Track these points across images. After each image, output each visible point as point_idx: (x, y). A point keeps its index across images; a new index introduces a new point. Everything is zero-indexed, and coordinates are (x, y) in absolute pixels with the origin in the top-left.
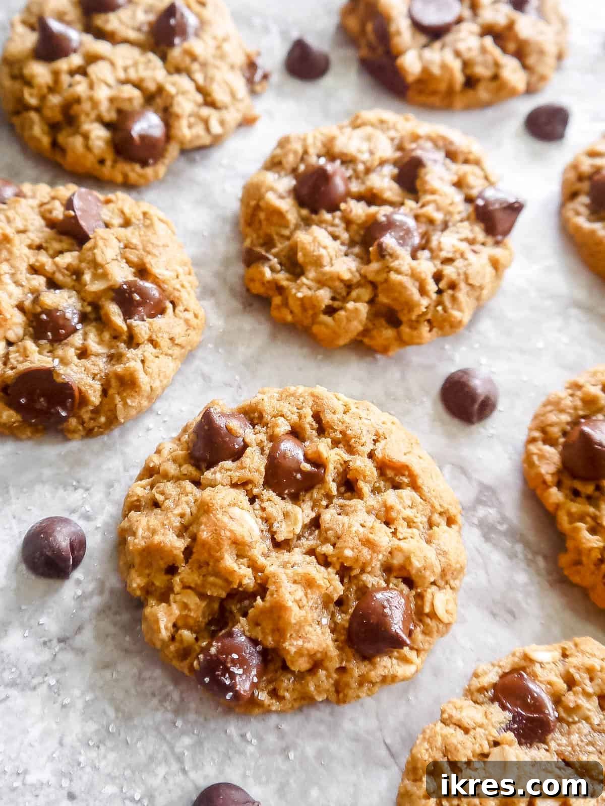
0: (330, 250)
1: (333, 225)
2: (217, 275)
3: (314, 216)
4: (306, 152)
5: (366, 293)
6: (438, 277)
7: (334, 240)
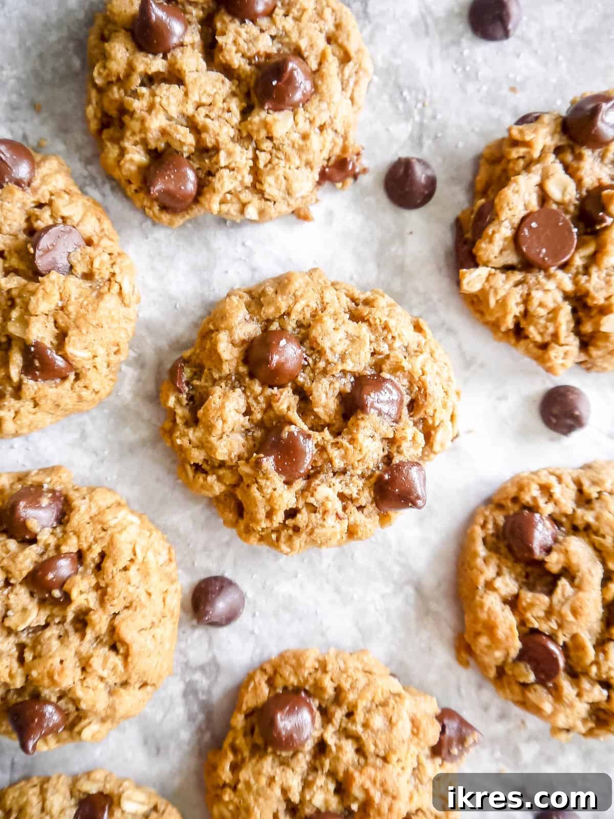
0: (225, 426)
1: (256, 399)
2: (159, 351)
3: (247, 379)
4: (288, 314)
5: (230, 479)
6: (291, 513)
7: (245, 414)
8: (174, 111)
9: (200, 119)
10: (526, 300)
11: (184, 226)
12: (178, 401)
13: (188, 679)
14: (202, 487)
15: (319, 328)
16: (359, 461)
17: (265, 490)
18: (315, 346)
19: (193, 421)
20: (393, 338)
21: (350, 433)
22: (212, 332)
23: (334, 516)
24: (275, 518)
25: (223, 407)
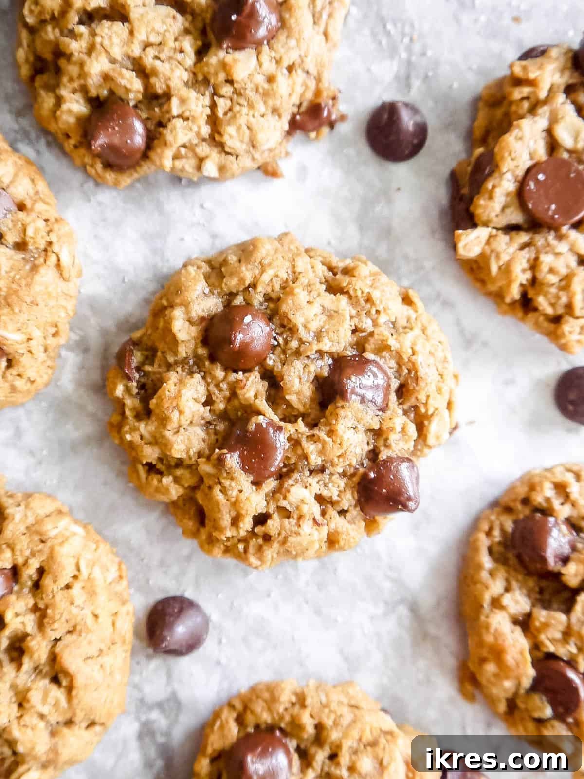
0: (182, 418)
1: (217, 386)
2: (104, 333)
3: (207, 363)
4: (254, 286)
5: (189, 480)
6: (261, 519)
7: (205, 404)
8: (117, 52)
9: (149, 61)
10: (534, 265)
11: (131, 186)
12: (128, 390)
13: (143, 718)
14: (157, 490)
15: (290, 302)
16: (339, 457)
17: (230, 492)
18: (285, 323)
19: (145, 413)
20: (378, 312)
21: (328, 424)
22: (165, 308)
23: (311, 522)
24: (241, 525)
25: (178, 396)
